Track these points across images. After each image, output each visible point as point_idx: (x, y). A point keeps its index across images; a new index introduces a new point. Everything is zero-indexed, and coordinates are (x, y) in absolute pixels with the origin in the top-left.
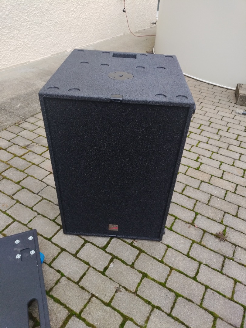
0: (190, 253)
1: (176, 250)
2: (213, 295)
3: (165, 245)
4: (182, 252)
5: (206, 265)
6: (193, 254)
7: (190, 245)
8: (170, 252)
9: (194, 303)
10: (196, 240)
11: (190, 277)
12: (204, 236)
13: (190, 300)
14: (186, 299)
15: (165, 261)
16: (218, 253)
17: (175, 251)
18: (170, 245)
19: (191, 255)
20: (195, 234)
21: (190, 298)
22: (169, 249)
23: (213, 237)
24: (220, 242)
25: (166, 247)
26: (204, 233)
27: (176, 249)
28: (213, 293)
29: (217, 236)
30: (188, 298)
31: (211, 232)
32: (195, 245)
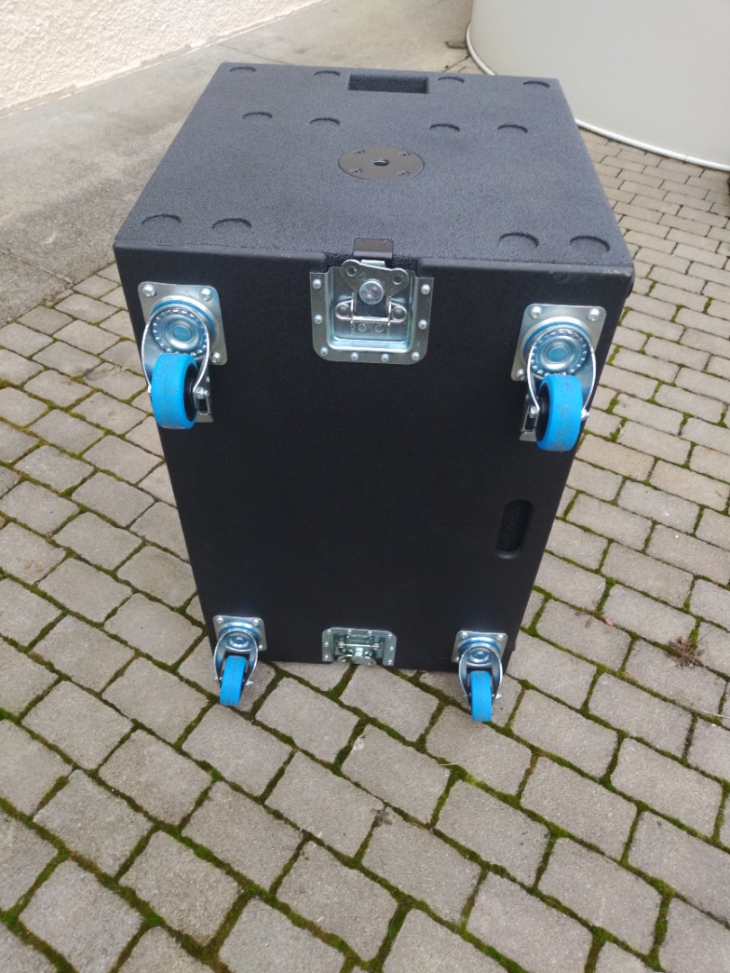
0: (591, 705)
1: (550, 697)
2: (658, 831)
3: (516, 682)
4: (568, 702)
5: (639, 740)
6: (599, 708)
7: (591, 680)
8: (531, 702)
9: (603, 854)
10: (609, 665)
11: (592, 778)
12: (633, 652)
13: (591, 847)
14: (581, 842)
15: (515, 729)
16: (673, 702)
17: (547, 699)
18: (531, 681)
19: (594, 709)
20: (605, 646)
21: (593, 841)
22: (529, 693)
23: (661, 654)
24: (680, 670)
25: (519, 688)
26: (632, 643)
27: (549, 693)
28: (660, 824)
29: (670, 650)
30: (585, 839)
31: (652, 637)
32: (605, 680)
